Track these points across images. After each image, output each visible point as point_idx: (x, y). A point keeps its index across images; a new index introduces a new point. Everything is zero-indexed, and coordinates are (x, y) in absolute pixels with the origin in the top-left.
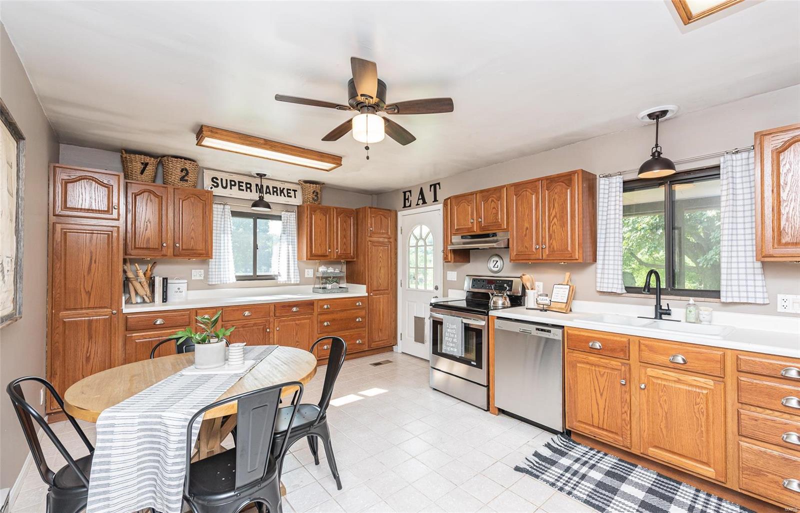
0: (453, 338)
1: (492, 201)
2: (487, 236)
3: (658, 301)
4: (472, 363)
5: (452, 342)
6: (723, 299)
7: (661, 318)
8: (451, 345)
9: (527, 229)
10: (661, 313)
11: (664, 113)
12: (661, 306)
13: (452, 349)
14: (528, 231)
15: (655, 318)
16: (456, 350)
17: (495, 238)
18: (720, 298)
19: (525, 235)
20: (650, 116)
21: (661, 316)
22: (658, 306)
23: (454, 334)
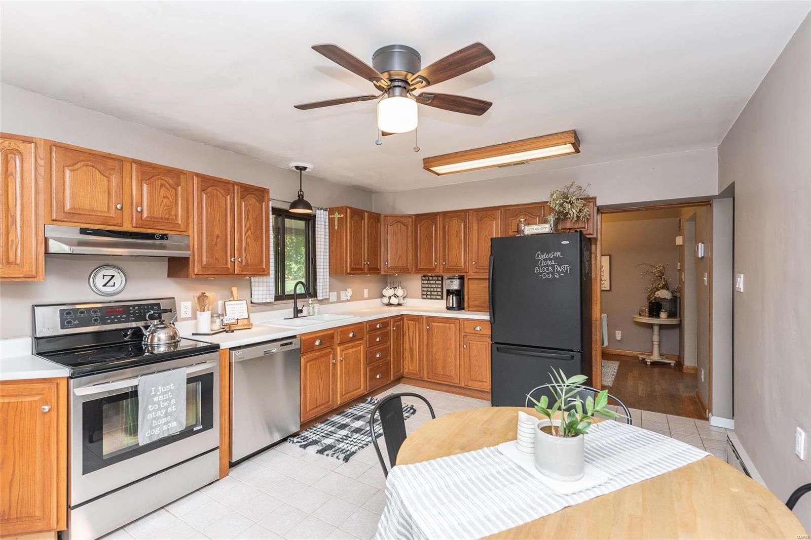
0: (167, 407)
1: (162, 185)
2: (151, 236)
3: (295, 303)
4: (195, 429)
5: (166, 415)
6: (318, 298)
7: (298, 317)
8: (165, 420)
9: (218, 236)
10: (297, 312)
11: (305, 168)
12: (297, 308)
13: (165, 427)
14: (219, 239)
15: (294, 318)
16: (174, 424)
17: (164, 242)
18: (317, 297)
19: (216, 244)
20: (297, 168)
21: (297, 315)
22: (295, 307)
23: (170, 400)
